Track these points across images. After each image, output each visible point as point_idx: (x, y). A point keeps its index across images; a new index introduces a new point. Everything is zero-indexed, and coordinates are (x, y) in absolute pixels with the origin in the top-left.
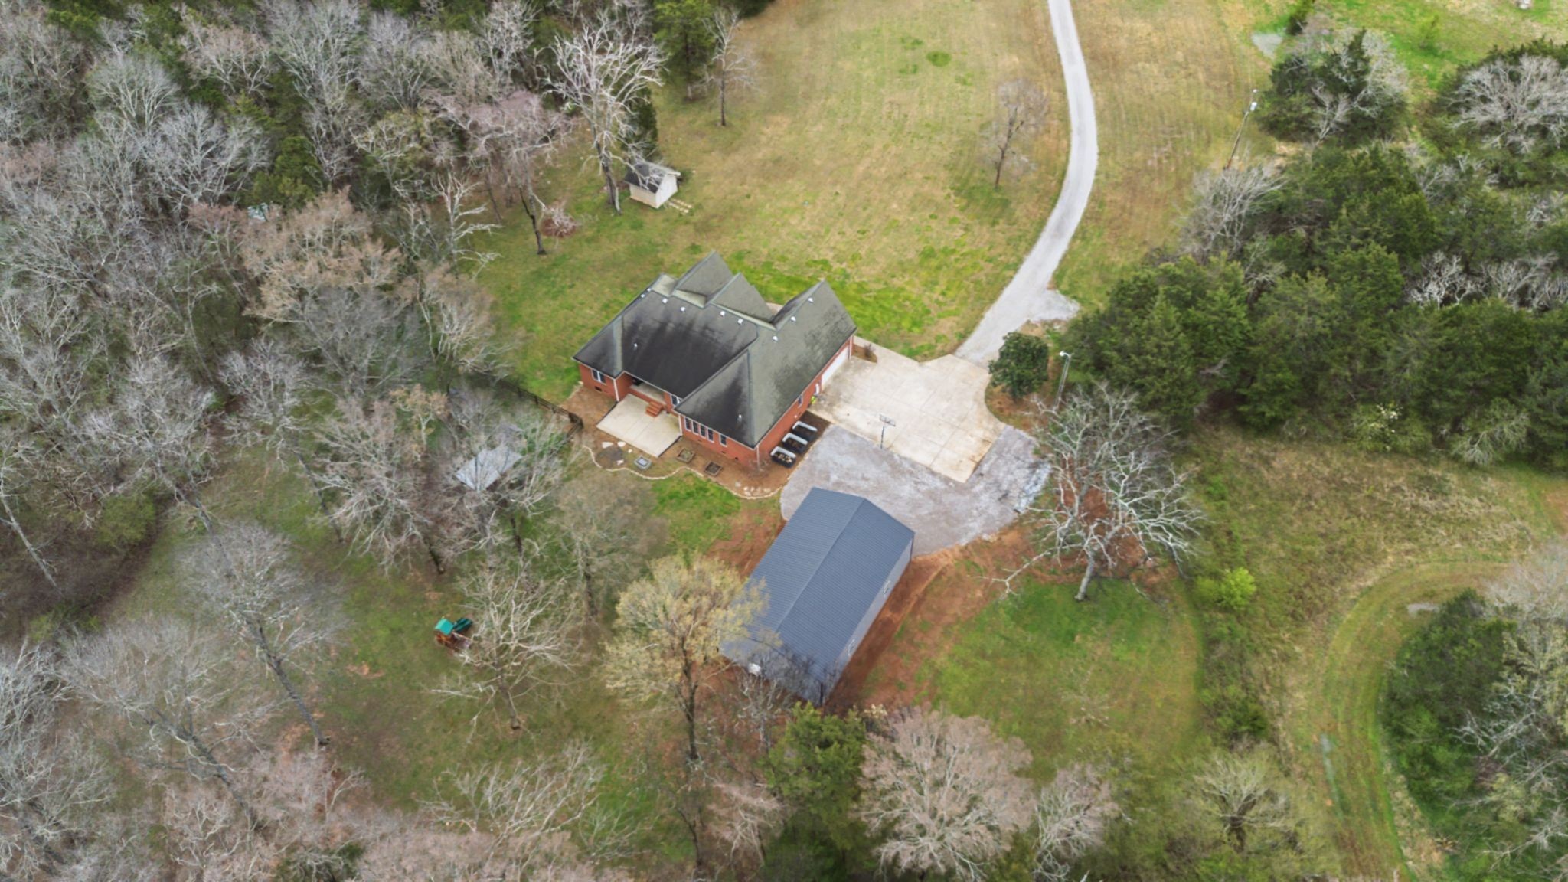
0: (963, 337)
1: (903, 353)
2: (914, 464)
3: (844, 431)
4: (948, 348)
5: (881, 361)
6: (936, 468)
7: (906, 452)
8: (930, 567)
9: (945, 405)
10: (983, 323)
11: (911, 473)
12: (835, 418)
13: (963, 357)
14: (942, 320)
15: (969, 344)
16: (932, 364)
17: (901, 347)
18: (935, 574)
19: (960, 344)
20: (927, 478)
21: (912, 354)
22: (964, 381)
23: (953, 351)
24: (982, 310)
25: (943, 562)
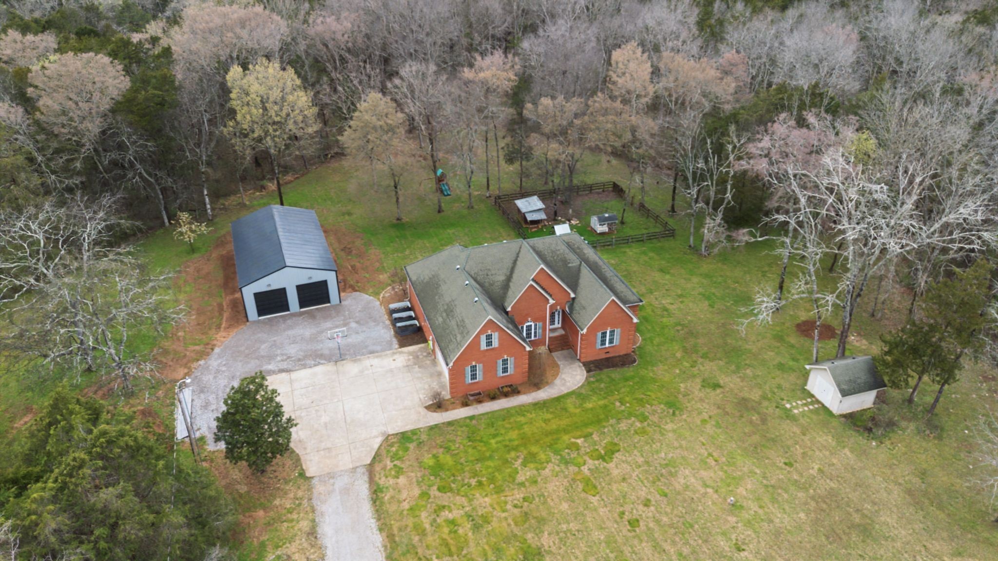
0: (376, 494)
1: (414, 432)
2: (305, 366)
3: (383, 350)
4: (378, 468)
5: (424, 411)
6: (284, 375)
7: (319, 369)
8: (229, 327)
9: (325, 419)
10: (373, 523)
11: (299, 360)
12: (401, 353)
13: (354, 470)
14: (416, 492)
15: (363, 488)
16: (377, 443)
17: (424, 437)
18: (223, 326)
19: (371, 480)
20: (284, 365)
21: (404, 437)
22: (329, 449)
23: (370, 468)
24: (391, 537)
25: (222, 333)
